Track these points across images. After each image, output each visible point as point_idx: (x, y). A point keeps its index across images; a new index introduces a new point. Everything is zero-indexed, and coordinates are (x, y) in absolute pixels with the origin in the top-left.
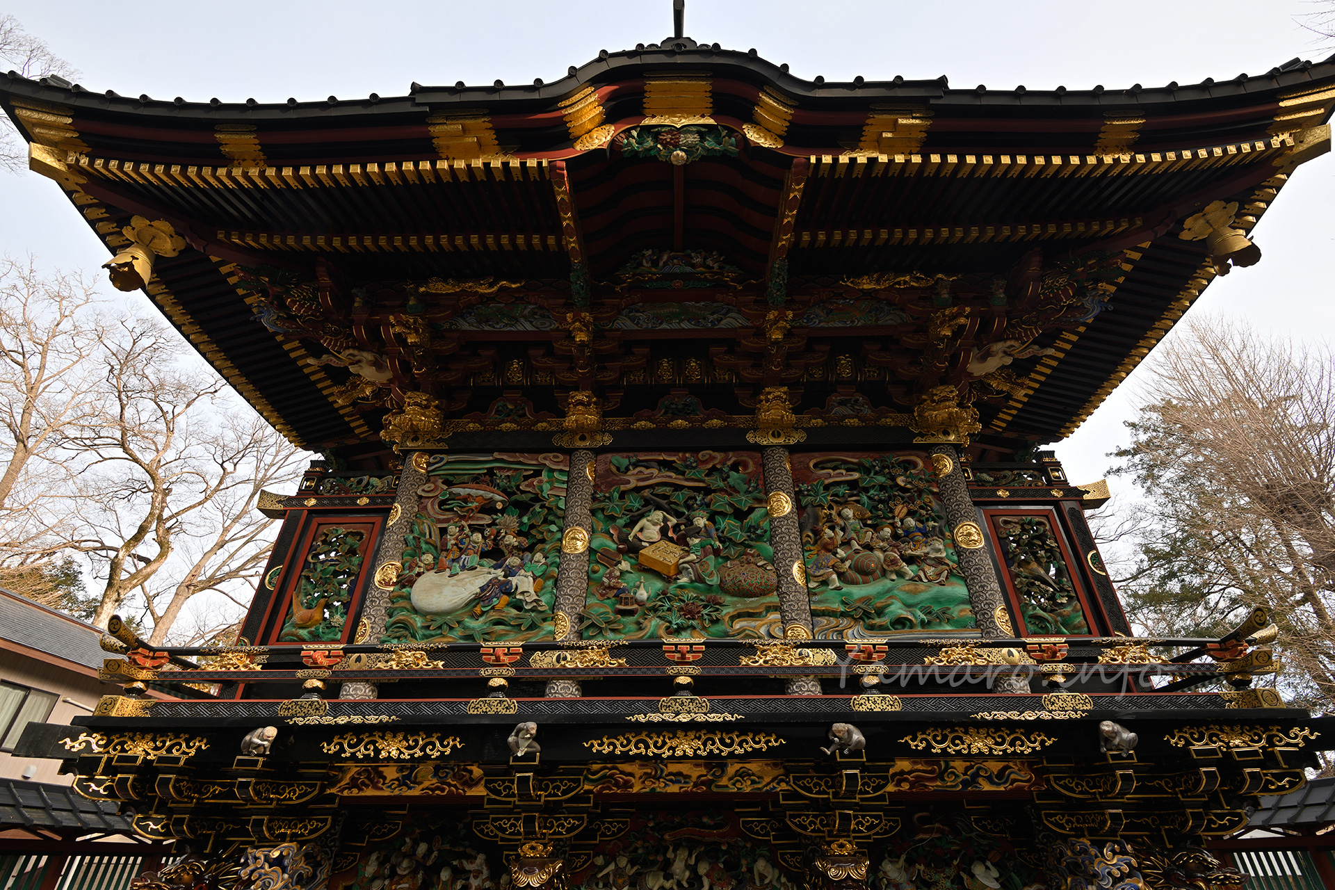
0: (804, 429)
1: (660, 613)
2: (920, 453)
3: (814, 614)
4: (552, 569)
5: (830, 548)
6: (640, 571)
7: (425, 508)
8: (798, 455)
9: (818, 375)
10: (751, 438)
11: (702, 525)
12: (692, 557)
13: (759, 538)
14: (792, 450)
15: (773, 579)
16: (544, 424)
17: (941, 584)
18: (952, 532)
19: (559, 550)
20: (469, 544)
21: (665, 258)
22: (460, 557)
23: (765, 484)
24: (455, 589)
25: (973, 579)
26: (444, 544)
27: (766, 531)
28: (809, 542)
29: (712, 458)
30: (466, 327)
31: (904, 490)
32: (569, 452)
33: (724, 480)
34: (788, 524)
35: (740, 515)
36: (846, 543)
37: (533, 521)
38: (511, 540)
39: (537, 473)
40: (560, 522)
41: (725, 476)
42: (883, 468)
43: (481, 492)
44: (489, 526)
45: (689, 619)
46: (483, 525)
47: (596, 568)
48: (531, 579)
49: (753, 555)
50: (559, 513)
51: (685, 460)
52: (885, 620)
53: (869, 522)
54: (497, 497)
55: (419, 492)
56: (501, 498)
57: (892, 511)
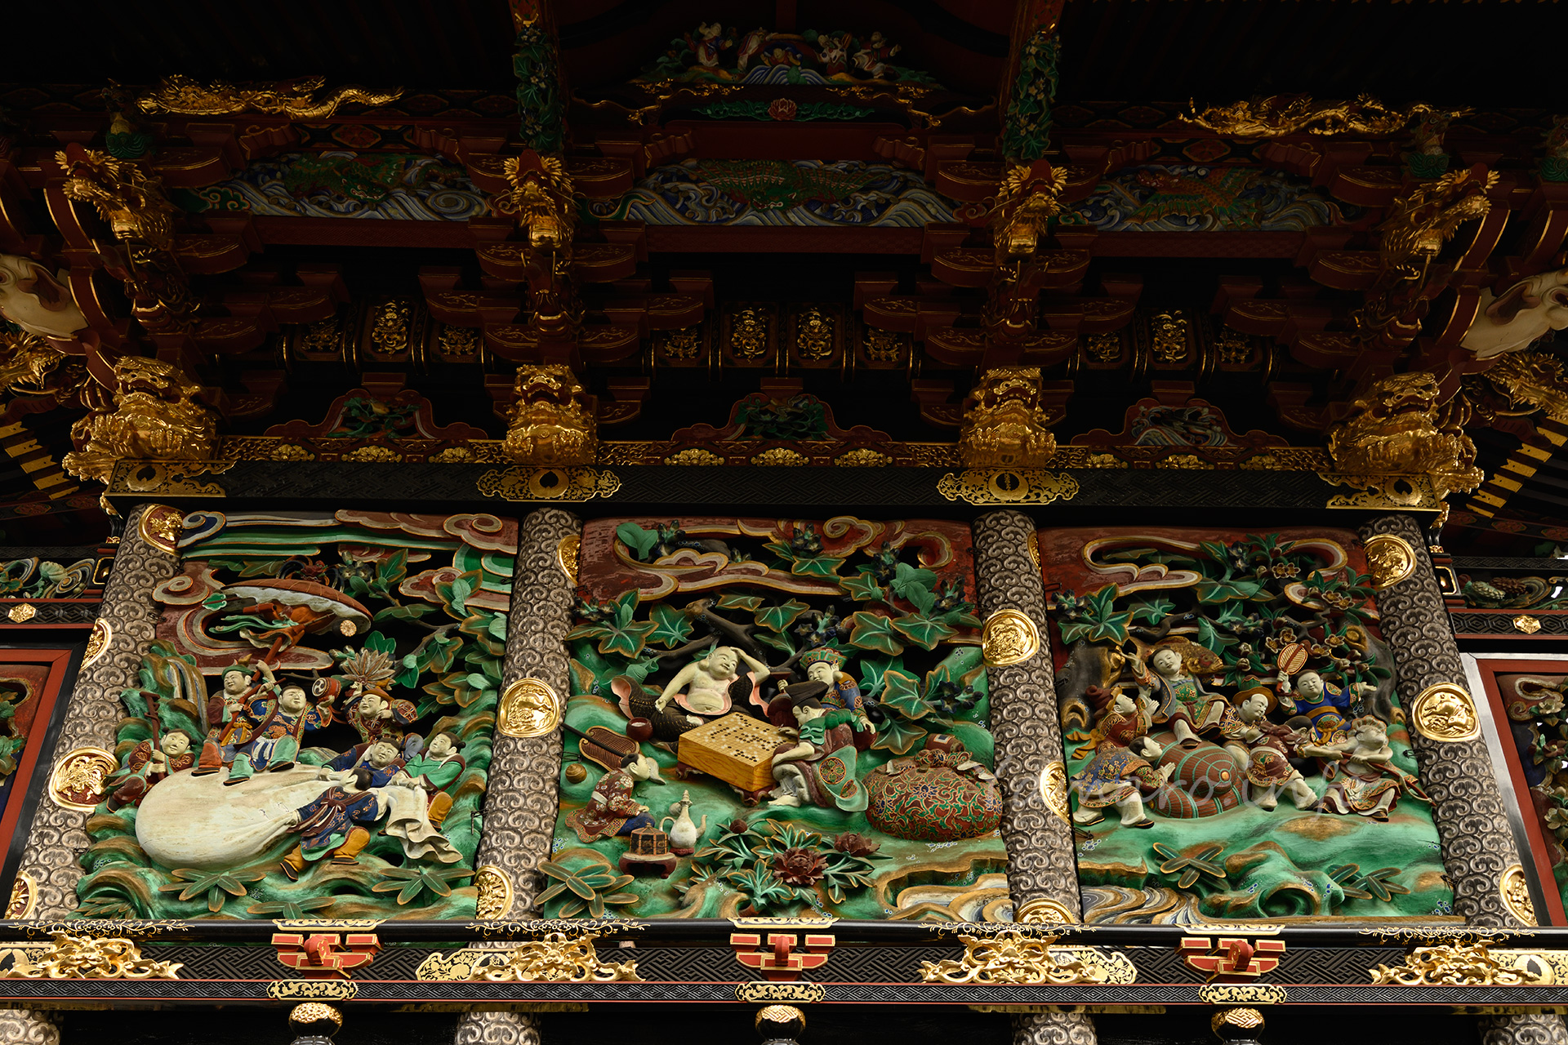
0: (1076, 474)
1: (726, 873)
2: (1339, 533)
3: (1085, 879)
4: (472, 771)
5: (1126, 736)
6: (681, 779)
7: (172, 631)
8: (1056, 533)
9: (1107, 353)
10: (947, 490)
11: (829, 679)
12: (805, 748)
13: (963, 711)
14: (1043, 518)
15: (992, 798)
16: (461, 452)
17: (1379, 818)
18: (1406, 707)
19: (491, 731)
20: (275, 713)
21: (753, 45)
22: (252, 742)
23: (978, 594)
24: (240, 810)
25: (1453, 809)
26: (216, 712)
27: (978, 696)
28: (1078, 724)
29: (856, 533)
30: (261, 205)
31: (1299, 612)
32: (518, 513)
33: (883, 583)
34: (1030, 682)
35: (918, 660)
36: (1164, 727)
37: (429, 666)
38: (377, 705)
39: (441, 559)
40: (495, 669)
41: (884, 573)
42: (1254, 563)
43: (305, 598)
44: (324, 673)
45: (794, 885)
46: (309, 673)
47: (578, 770)
48: (423, 794)
49: (947, 749)
50: (491, 646)
51: (792, 535)
52: (1248, 895)
53: (1217, 682)
54: (343, 609)
55: (158, 596)
56: (353, 612)
57: (1271, 658)
